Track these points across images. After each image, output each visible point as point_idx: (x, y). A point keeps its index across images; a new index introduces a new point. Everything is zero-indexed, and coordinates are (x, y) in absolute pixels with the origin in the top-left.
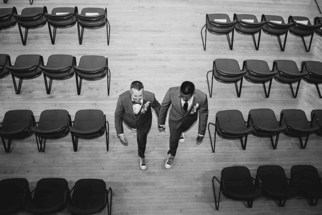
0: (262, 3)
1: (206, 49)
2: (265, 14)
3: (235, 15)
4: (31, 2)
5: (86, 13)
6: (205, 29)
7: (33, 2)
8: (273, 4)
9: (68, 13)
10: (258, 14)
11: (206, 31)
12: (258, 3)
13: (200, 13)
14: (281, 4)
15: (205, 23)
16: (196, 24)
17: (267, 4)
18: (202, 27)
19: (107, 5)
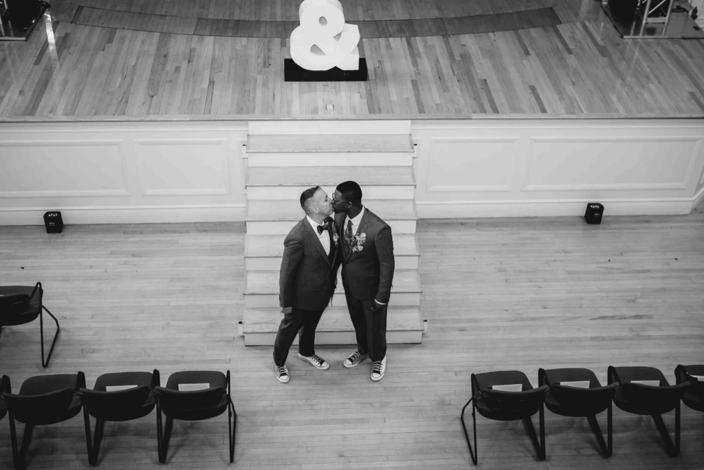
0: (603, 339)
1: (479, 461)
2: (615, 365)
3: (541, 372)
4: (45, 362)
5: (179, 385)
6: (472, 410)
7: (50, 362)
8: (631, 339)
9: (136, 386)
10: (596, 365)
11: (474, 414)
12: (593, 339)
13: (456, 372)
14: (649, 338)
15: (471, 396)
16: (447, 398)
17: (617, 339)
18: (463, 406)
19: (230, 361)
